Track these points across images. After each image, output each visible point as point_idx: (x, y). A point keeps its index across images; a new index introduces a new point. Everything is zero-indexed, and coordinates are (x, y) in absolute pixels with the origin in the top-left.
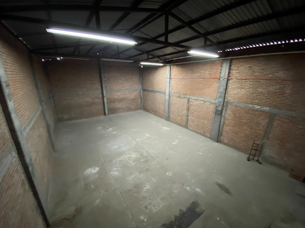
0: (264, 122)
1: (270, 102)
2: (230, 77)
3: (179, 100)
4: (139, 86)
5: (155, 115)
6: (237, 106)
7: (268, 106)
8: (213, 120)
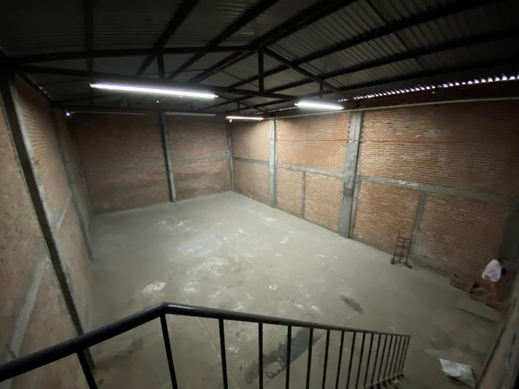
0: (412, 205)
1: (418, 175)
2: (362, 138)
3: (290, 174)
4: (227, 153)
5: (254, 198)
6: (374, 182)
7: (416, 182)
8: (341, 204)
